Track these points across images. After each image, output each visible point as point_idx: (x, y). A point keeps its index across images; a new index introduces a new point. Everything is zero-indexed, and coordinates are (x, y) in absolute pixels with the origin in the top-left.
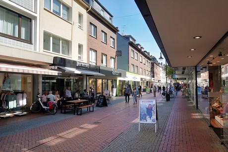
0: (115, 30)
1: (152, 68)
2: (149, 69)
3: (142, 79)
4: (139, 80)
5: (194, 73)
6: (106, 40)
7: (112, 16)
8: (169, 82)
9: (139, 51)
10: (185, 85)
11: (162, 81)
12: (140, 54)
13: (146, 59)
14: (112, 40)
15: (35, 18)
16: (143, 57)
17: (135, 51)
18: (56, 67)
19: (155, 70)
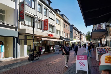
0: (69, 24)
1: (80, 36)
2: (79, 37)
3: (77, 41)
4: (76, 41)
5: (97, 40)
6: (67, 28)
7: (68, 19)
8: (87, 42)
9: (76, 30)
10: (95, 43)
11: (84, 42)
12: (76, 31)
13: (78, 33)
14: (68, 28)
15: (55, 26)
16: (77, 32)
17: (75, 30)
18: (61, 39)
19: (82, 37)
